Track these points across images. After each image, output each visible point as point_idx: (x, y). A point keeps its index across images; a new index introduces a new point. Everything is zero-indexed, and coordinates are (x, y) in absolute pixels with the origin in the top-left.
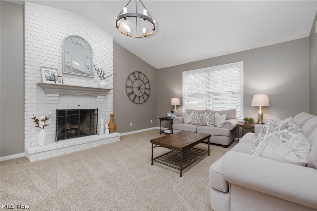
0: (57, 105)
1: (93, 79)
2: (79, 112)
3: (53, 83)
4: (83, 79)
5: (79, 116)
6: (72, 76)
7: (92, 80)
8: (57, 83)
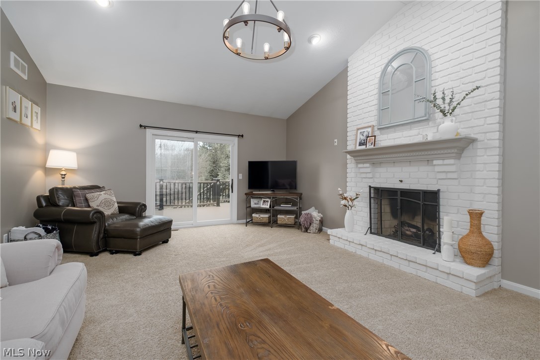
0: (372, 179)
1: (430, 123)
2: (399, 193)
3: (363, 147)
4: (411, 129)
5: (399, 201)
6: (392, 129)
7: (428, 124)
8: (369, 146)
